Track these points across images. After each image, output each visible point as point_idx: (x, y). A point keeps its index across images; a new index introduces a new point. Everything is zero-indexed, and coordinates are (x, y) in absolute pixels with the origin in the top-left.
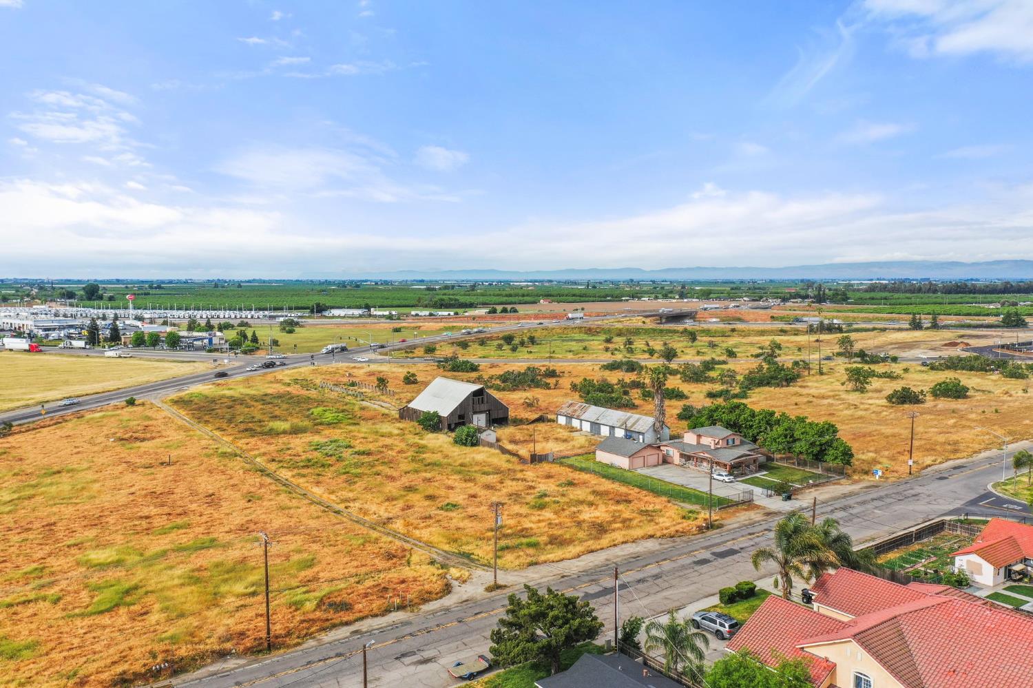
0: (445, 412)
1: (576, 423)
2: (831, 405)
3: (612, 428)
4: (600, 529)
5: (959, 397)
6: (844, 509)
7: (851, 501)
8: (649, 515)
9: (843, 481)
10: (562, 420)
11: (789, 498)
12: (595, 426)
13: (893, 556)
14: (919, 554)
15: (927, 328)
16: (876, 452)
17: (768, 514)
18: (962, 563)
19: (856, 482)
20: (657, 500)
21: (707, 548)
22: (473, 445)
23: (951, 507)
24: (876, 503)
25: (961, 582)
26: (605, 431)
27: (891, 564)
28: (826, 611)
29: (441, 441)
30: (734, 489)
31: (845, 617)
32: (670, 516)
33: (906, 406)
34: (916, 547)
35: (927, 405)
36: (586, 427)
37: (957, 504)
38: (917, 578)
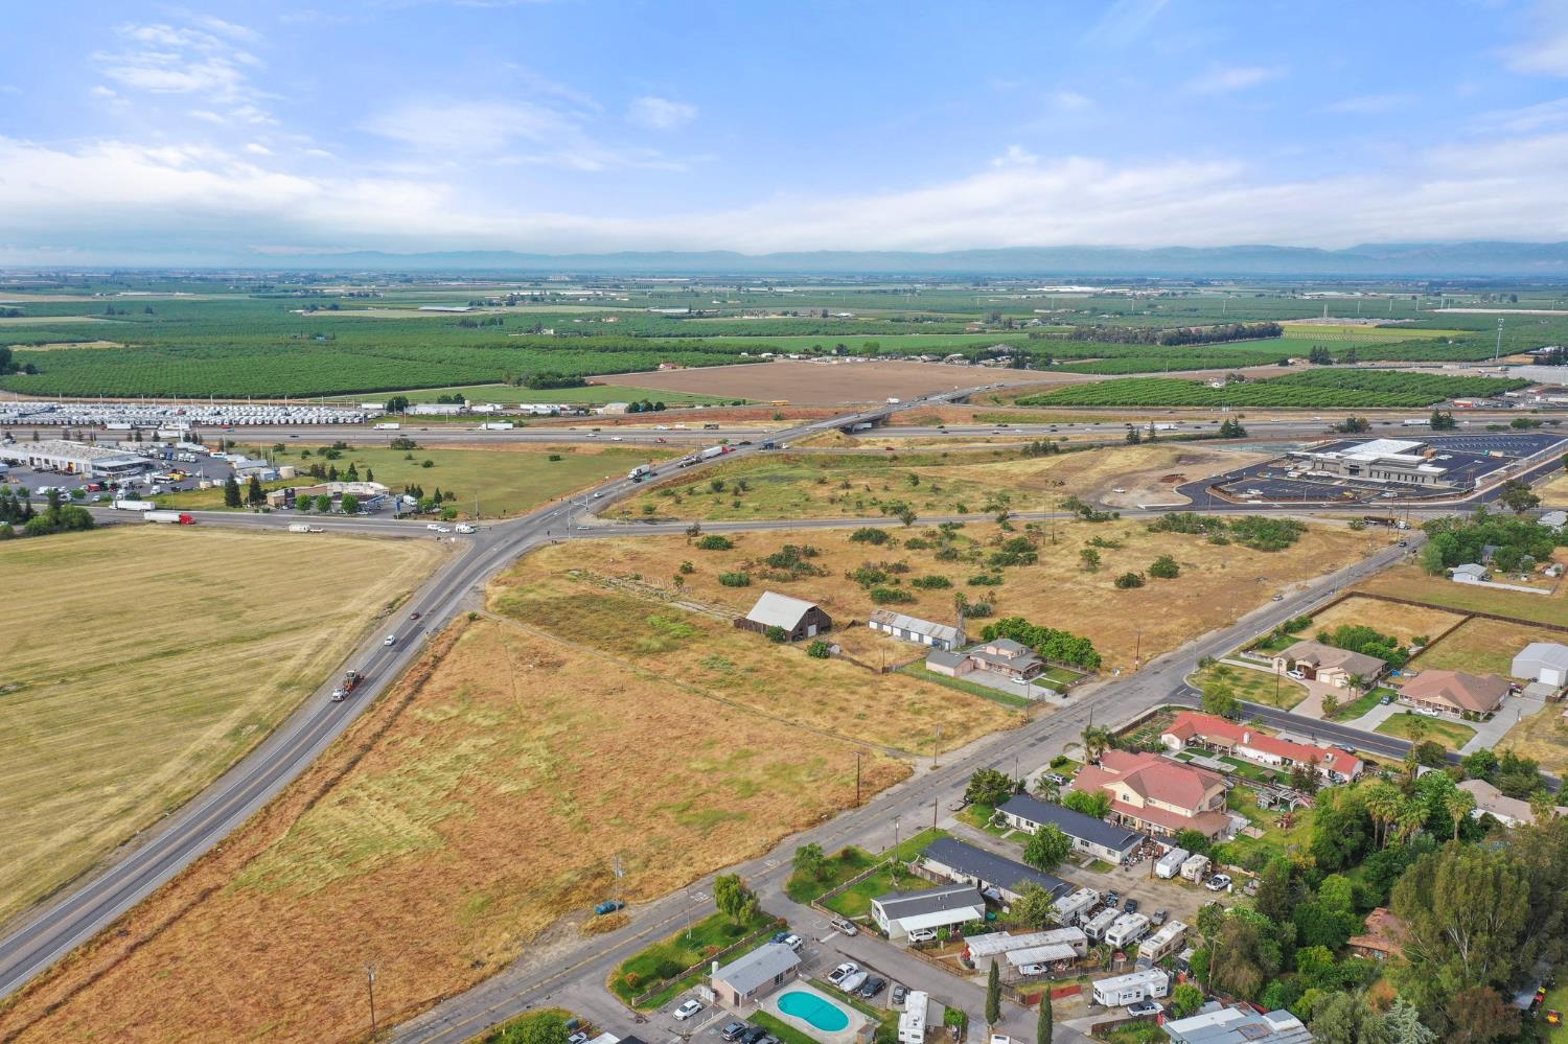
0: (790, 626)
1: (886, 629)
2: (1071, 591)
3: (921, 636)
4: (965, 728)
5: (1171, 577)
6: (1099, 702)
7: (1103, 696)
8: (988, 715)
9: (1095, 679)
10: (873, 625)
11: (1066, 696)
12: (906, 633)
13: (1130, 735)
14: (1144, 733)
15: (1145, 441)
16: (1113, 648)
17: (1056, 709)
18: (1165, 738)
19: (1103, 679)
20: (985, 703)
21: (1031, 736)
22: (826, 657)
23: (1160, 698)
24: (1119, 697)
25: (1165, 748)
26: (914, 637)
27: (1129, 741)
28: (1107, 769)
29: (794, 652)
30: (1034, 691)
31: (1117, 772)
32: (1000, 715)
33: (1130, 590)
34: (1141, 728)
35: (1147, 587)
36: (897, 632)
37: (1165, 695)
38: (1144, 748)
